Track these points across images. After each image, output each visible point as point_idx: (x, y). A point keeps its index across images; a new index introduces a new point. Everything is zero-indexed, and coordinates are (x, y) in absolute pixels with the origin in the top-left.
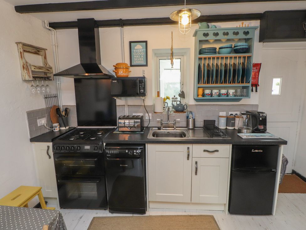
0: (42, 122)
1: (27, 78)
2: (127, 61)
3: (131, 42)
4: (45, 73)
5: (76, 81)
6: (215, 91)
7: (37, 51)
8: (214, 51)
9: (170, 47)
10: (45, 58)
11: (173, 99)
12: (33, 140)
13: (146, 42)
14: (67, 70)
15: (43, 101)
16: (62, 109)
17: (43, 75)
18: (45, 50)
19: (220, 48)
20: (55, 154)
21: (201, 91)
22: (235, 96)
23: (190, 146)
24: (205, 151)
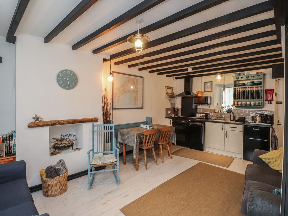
0: (169, 112)
1: (167, 97)
2: (203, 91)
3: (205, 82)
4: (172, 95)
5: (182, 98)
6: (244, 103)
7: (170, 88)
8: (244, 85)
9: (223, 83)
10: (172, 90)
11: (228, 107)
12: (166, 118)
13: (212, 82)
14: (179, 94)
15: (170, 105)
16: (176, 109)
17: (171, 96)
18: (173, 87)
19: (247, 83)
20: (172, 123)
21: (236, 103)
22: (254, 105)
23: (223, 124)
24: (230, 127)
